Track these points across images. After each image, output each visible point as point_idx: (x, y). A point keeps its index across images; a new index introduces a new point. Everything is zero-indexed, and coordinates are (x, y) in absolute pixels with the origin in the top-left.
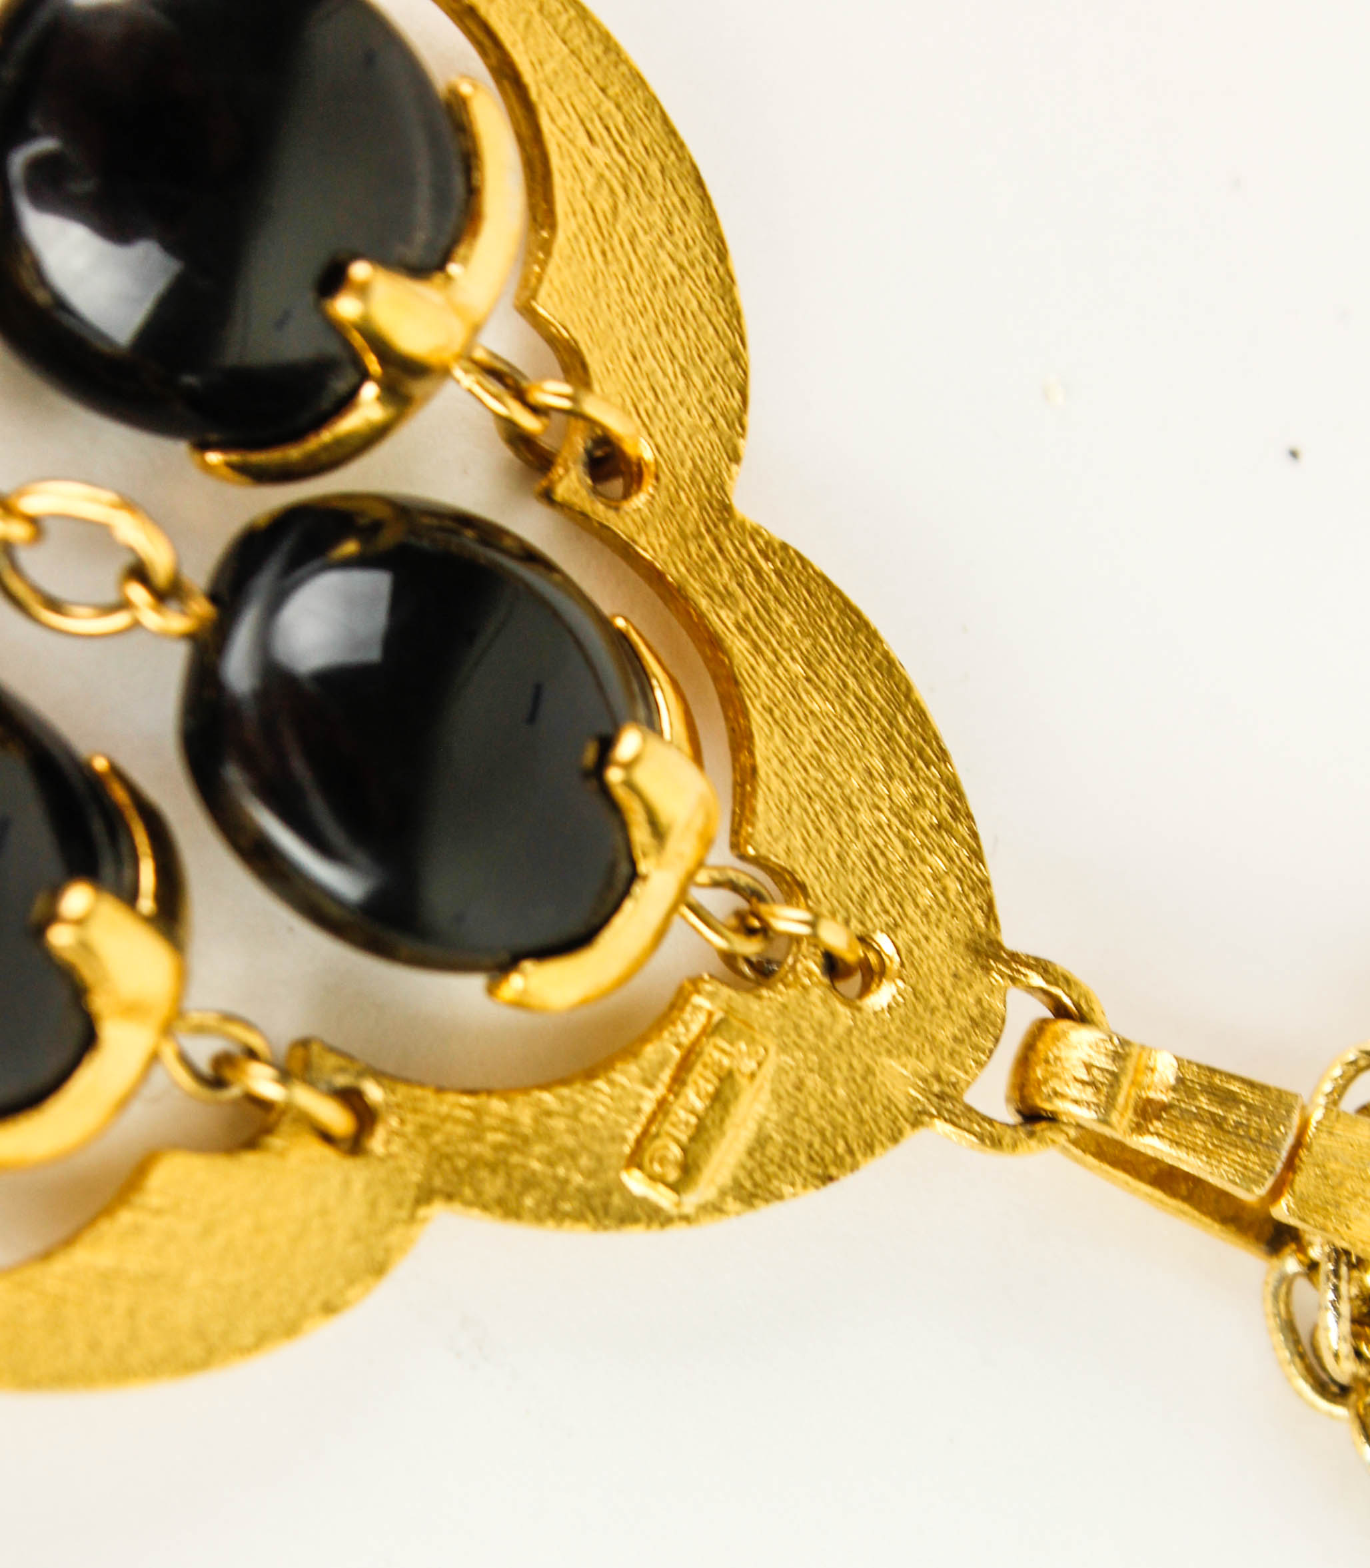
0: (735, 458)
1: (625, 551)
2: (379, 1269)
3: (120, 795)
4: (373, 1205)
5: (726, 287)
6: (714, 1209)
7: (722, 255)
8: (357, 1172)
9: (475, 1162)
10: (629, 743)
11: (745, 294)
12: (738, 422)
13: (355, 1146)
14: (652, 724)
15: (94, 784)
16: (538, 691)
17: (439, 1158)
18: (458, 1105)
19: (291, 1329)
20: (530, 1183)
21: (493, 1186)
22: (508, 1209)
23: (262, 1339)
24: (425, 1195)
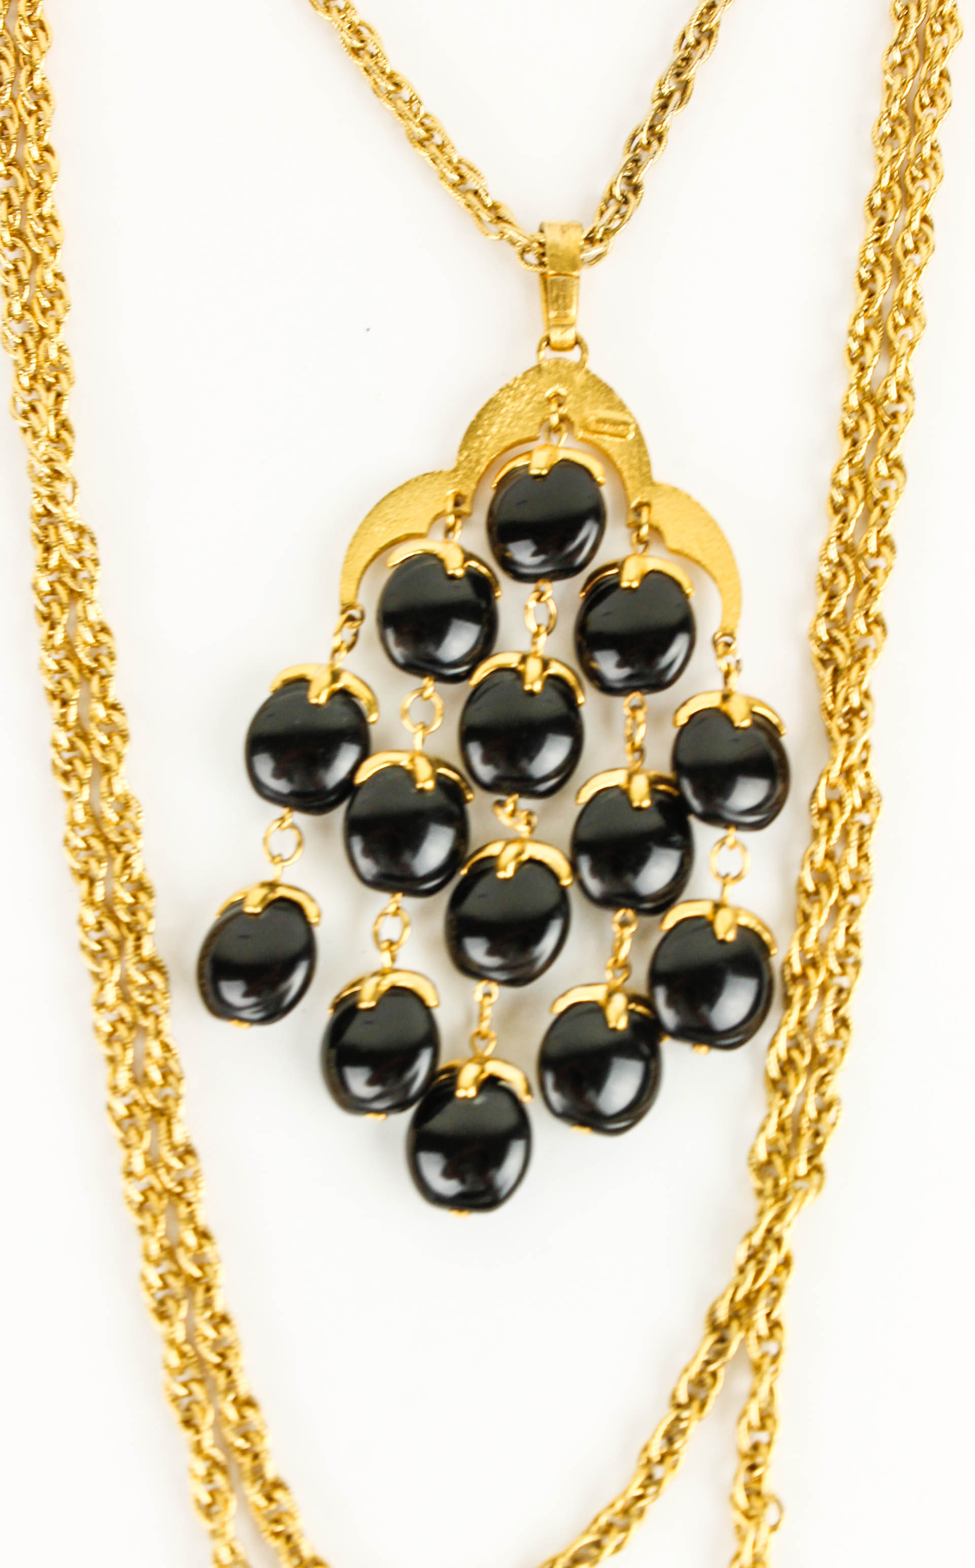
0: (441, 472)
1: (475, 492)
2: (675, 490)
3: (589, 587)
4: (661, 496)
5: (401, 488)
6: (629, 414)
7: (393, 492)
8: (654, 502)
9: (642, 475)
10: (534, 472)
11: (402, 483)
12: (432, 474)
13: (648, 504)
14: (527, 467)
15: (587, 598)
16: (519, 504)
17: (643, 484)
18: (629, 484)
19: (697, 505)
20: (640, 460)
21: (645, 469)
22: (648, 464)
23: (703, 510)
24: (653, 484)
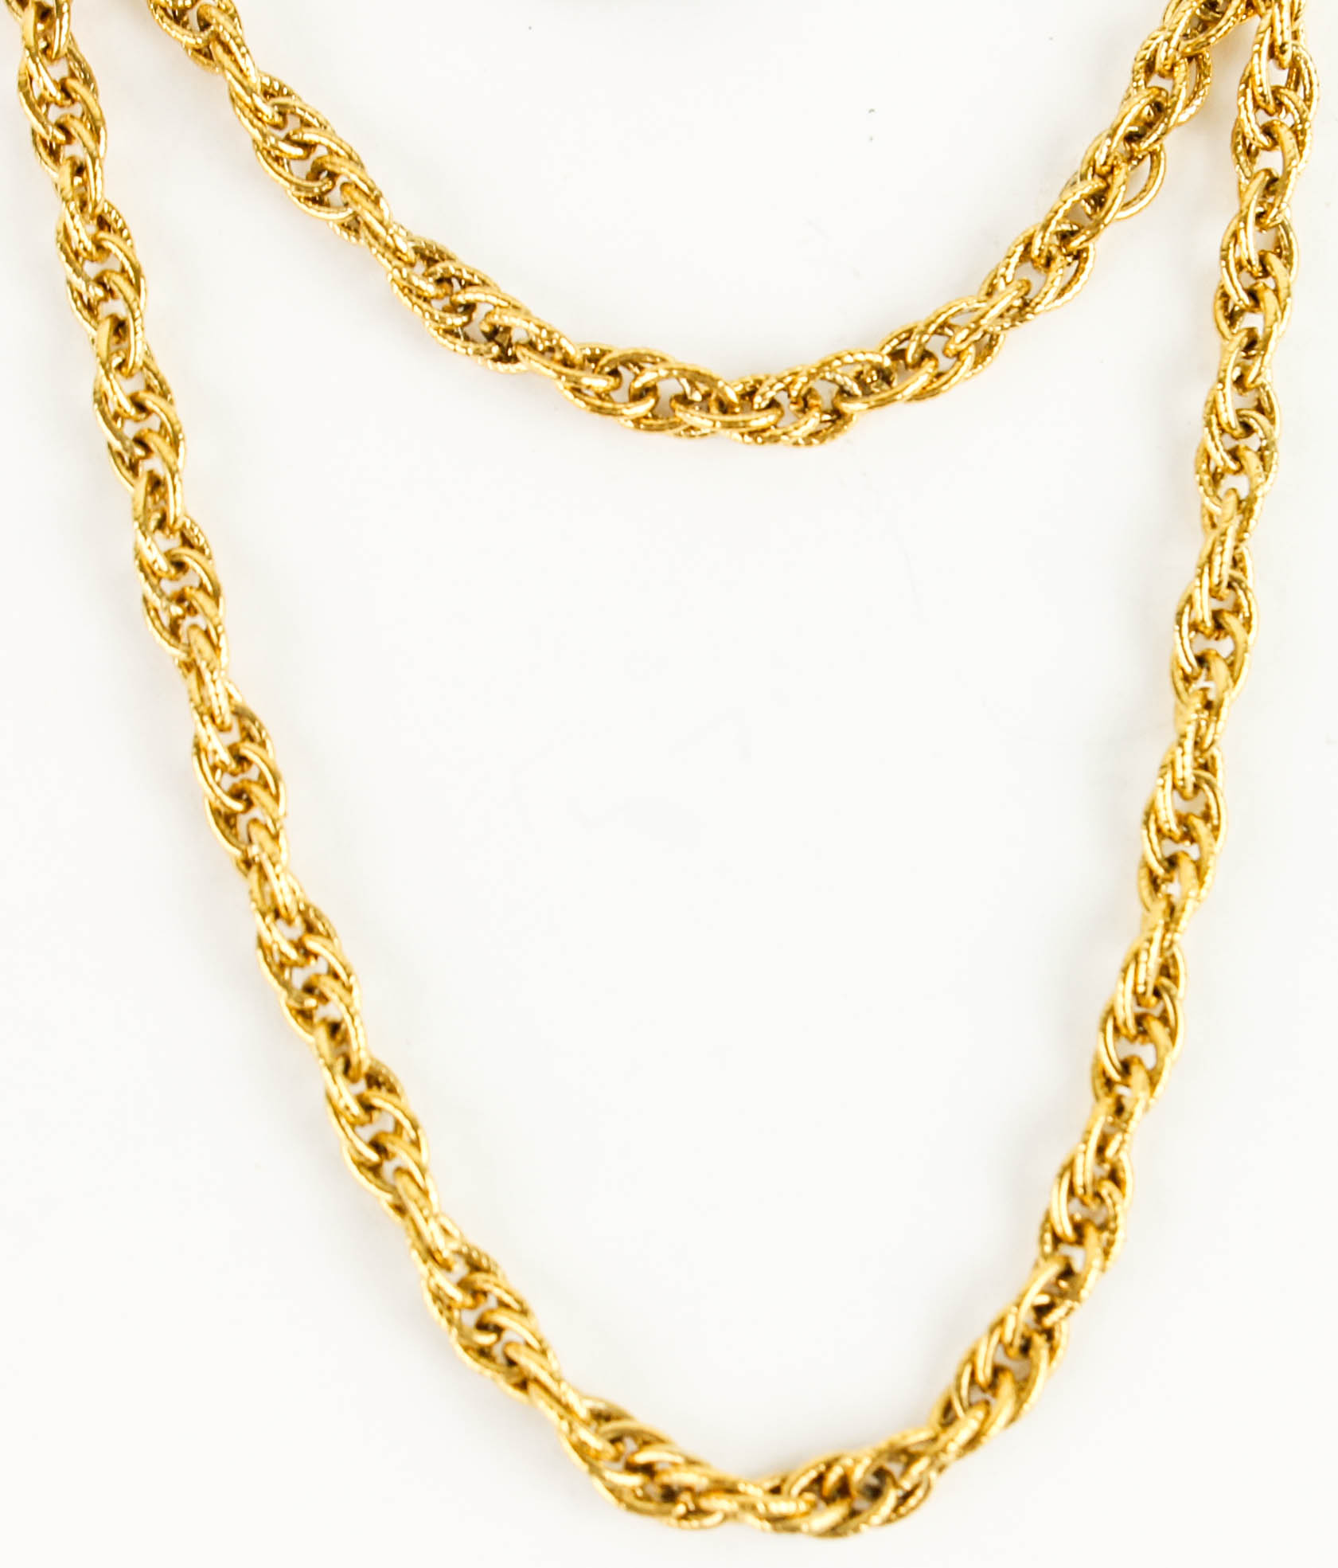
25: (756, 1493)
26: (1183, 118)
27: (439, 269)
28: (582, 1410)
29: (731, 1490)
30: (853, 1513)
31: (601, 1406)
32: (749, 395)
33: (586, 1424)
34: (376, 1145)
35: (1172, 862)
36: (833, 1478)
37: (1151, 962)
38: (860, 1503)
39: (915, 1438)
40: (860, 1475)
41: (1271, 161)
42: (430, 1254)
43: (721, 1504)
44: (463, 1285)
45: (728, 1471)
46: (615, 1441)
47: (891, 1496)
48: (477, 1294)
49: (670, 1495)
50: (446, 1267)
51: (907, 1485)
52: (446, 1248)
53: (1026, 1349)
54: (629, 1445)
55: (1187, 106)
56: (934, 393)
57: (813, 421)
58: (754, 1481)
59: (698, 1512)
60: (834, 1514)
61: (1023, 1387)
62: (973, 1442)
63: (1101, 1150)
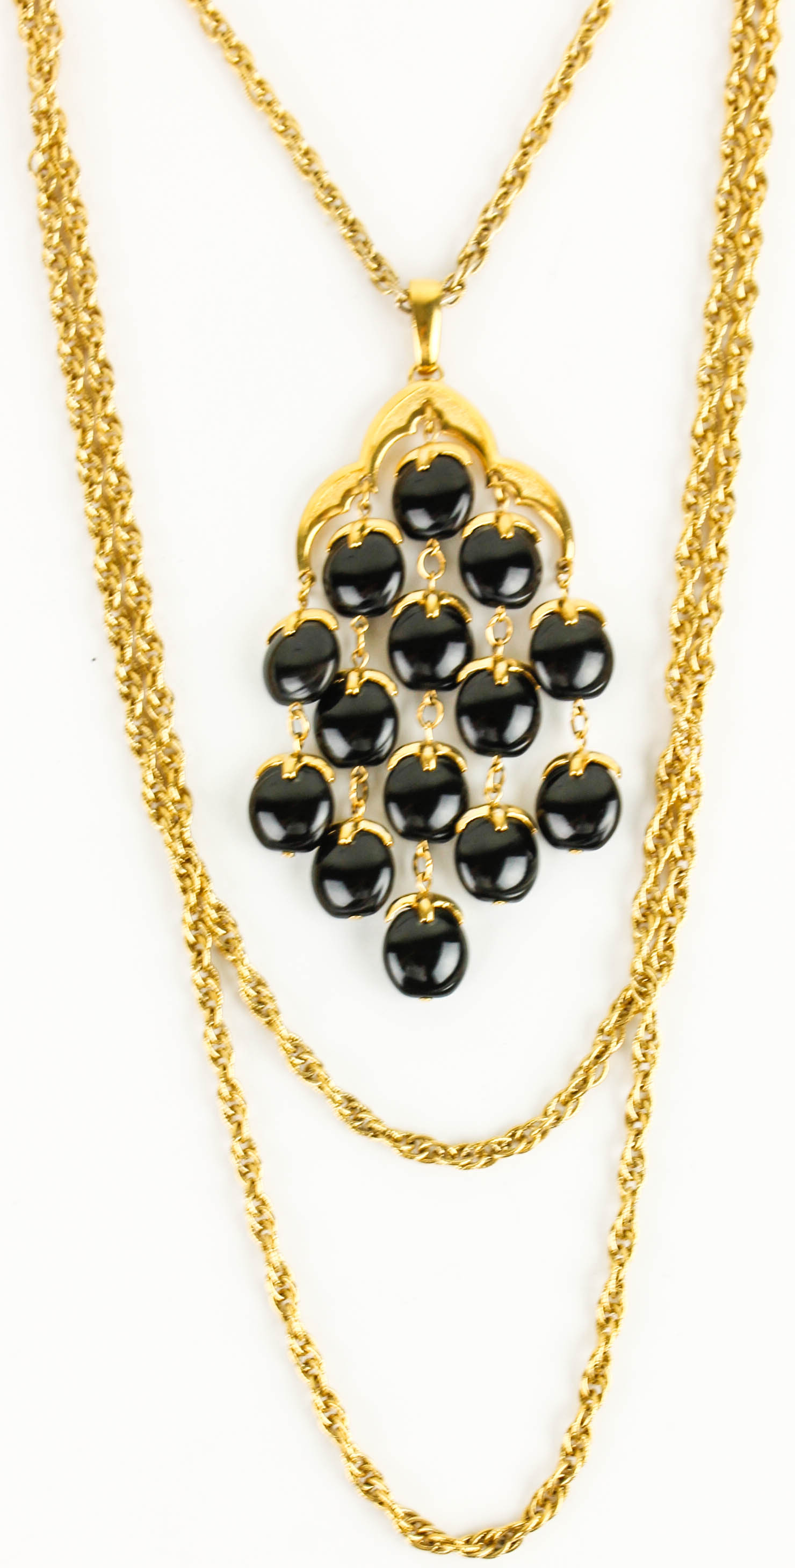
25: (460, 1543)
26: (615, 1049)
27: (352, 1104)
28: (401, 1512)
29: (452, 1543)
30: (496, 1550)
31: (408, 1511)
32: (461, 1150)
33: (403, 1518)
34: (330, 1418)
35: (608, 1320)
36: (488, 1537)
37: (599, 1357)
38: (499, 1546)
39: (517, 1524)
40: (497, 1536)
41: (645, 1067)
42: (349, 1458)
43: (448, 1548)
44: (360, 1469)
45: (450, 1535)
46: (413, 1524)
47: (508, 1544)
48: (366, 1472)
49: (432, 1543)
50: (354, 1462)
51: (514, 1540)
52: (354, 1455)
53: (555, 1493)
54: (418, 1525)
55: (617, 1043)
56: (529, 1149)
57: (484, 1160)
58: (460, 1537)
59: (439, 1549)
60: (489, 1550)
61: (554, 1506)
62: (535, 1528)
63: (582, 1423)
